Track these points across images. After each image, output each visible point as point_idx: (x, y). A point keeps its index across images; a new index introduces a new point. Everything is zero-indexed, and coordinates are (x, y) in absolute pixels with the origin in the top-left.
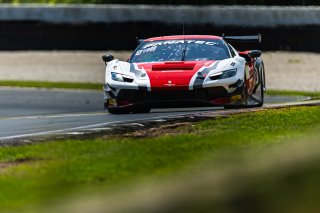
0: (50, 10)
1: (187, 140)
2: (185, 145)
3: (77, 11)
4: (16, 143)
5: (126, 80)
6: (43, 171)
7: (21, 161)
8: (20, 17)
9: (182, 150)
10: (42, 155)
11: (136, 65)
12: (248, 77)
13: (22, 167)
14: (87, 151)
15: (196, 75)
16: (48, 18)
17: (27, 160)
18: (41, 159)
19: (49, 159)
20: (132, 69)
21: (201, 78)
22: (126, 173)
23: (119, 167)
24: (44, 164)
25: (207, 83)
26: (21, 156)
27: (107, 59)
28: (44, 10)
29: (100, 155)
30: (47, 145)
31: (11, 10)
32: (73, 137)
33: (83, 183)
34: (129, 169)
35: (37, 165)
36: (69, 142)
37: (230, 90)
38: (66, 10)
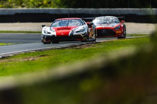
0: (51, 10)
1: (93, 49)
2: (92, 51)
3: (59, 10)
4: (40, 51)
5: (48, 33)
6: (49, 59)
7: (42, 56)
8: (42, 12)
9: (91, 52)
10: (49, 54)
11: (52, 28)
12: (89, 31)
13: (42, 58)
14: (62, 53)
15: (71, 31)
16: (50, 12)
17: (44, 56)
18: (48, 55)
19: (50, 55)
20: (51, 29)
21: (73, 32)
22: (74, 60)
23: (72, 58)
24: (49, 57)
25: (75, 34)
26: (42, 54)
27: (43, 26)
28: (49, 10)
29: (66, 54)
30: (50, 51)
31: (39, 10)
32: (58, 49)
33: (61, 62)
34: (75, 58)
35: (47, 57)
36: (56, 50)
37: (82, 36)
38: (56, 10)
